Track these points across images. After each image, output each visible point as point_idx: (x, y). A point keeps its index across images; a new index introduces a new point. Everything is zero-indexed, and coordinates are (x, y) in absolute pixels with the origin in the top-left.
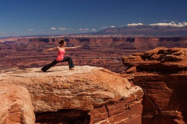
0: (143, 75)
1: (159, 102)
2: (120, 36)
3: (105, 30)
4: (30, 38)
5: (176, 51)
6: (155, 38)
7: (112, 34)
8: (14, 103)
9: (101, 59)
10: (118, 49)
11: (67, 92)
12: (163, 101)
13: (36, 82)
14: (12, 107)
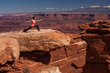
0: (89, 35)
1: (98, 50)
2: (86, 13)
3: (78, 9)
4: (34, 14)
5: (107, 22)
6: (106, 15)
7: (81, 12)
8: (8, 46)
9: (75, 26)
10: (85, 21)
11: (37, 42)
12: (100, 49)
13: (22, 37)
14: (7, 48)
